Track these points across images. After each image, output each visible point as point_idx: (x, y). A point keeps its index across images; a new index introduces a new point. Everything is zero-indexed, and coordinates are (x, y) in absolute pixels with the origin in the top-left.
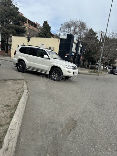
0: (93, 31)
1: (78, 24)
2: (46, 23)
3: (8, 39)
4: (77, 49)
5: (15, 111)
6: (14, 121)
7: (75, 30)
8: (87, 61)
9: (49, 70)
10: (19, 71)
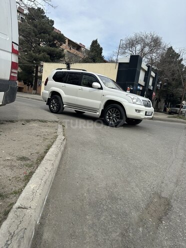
0: (174, 51)
1: (148, 41)
2: (95, 43)
3: (37, 68)
4: (146, 80)
5: (37, 168)
6: (32, 188)
7: (142, 50)
8: (163, 101)
9: (102, 108)
10: (52, 111)
